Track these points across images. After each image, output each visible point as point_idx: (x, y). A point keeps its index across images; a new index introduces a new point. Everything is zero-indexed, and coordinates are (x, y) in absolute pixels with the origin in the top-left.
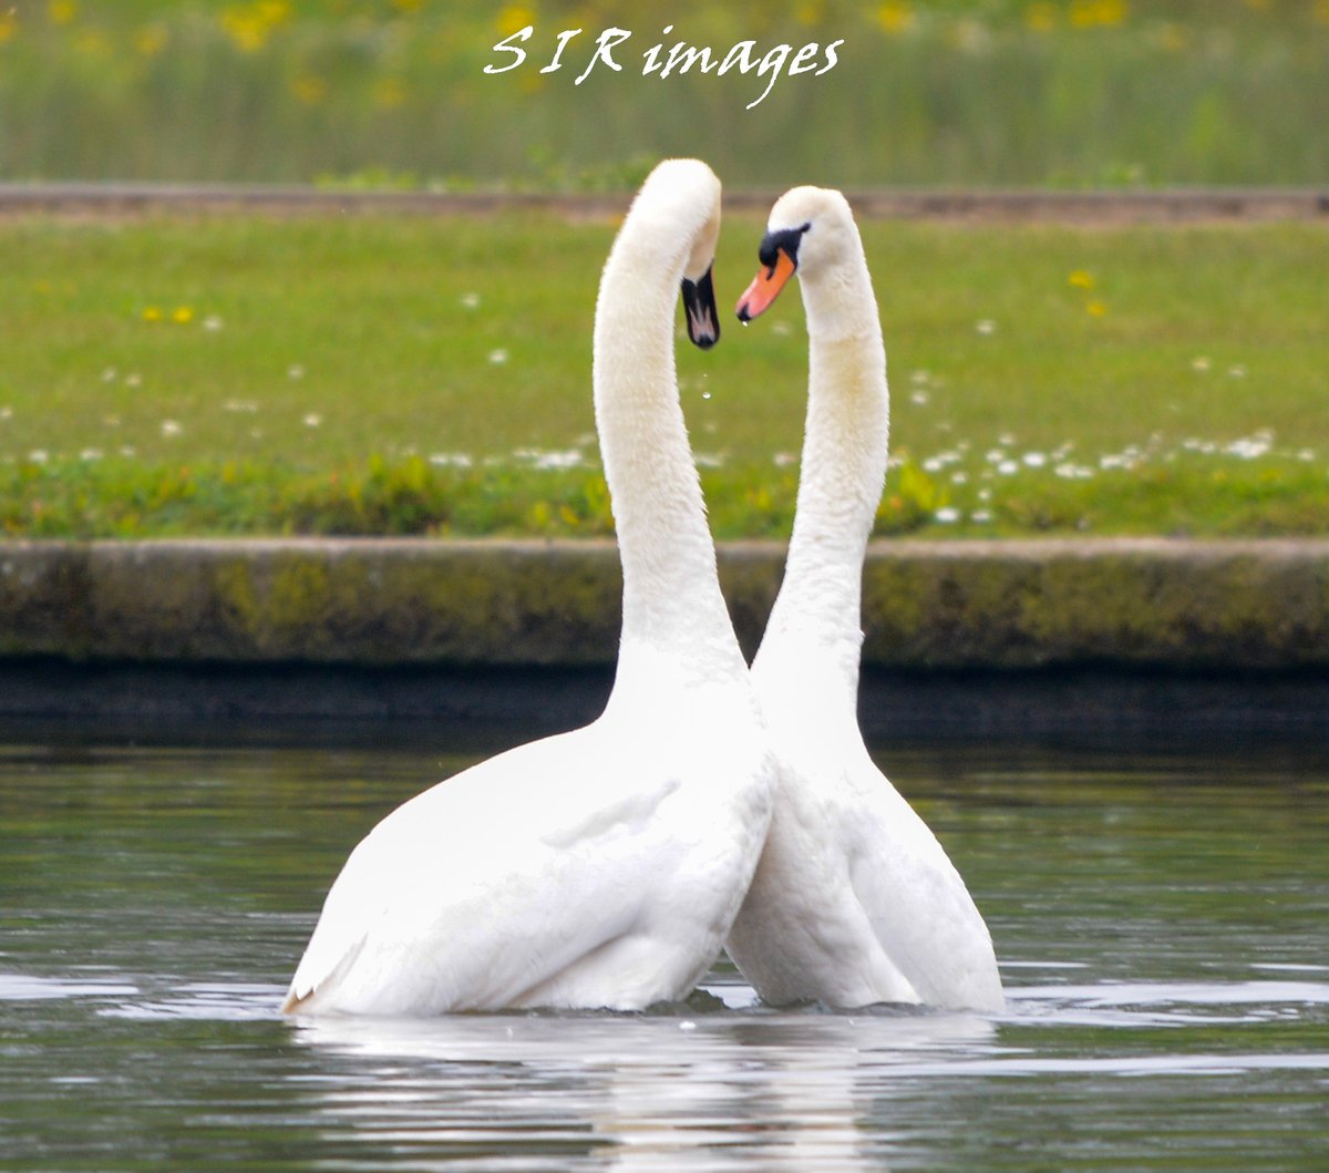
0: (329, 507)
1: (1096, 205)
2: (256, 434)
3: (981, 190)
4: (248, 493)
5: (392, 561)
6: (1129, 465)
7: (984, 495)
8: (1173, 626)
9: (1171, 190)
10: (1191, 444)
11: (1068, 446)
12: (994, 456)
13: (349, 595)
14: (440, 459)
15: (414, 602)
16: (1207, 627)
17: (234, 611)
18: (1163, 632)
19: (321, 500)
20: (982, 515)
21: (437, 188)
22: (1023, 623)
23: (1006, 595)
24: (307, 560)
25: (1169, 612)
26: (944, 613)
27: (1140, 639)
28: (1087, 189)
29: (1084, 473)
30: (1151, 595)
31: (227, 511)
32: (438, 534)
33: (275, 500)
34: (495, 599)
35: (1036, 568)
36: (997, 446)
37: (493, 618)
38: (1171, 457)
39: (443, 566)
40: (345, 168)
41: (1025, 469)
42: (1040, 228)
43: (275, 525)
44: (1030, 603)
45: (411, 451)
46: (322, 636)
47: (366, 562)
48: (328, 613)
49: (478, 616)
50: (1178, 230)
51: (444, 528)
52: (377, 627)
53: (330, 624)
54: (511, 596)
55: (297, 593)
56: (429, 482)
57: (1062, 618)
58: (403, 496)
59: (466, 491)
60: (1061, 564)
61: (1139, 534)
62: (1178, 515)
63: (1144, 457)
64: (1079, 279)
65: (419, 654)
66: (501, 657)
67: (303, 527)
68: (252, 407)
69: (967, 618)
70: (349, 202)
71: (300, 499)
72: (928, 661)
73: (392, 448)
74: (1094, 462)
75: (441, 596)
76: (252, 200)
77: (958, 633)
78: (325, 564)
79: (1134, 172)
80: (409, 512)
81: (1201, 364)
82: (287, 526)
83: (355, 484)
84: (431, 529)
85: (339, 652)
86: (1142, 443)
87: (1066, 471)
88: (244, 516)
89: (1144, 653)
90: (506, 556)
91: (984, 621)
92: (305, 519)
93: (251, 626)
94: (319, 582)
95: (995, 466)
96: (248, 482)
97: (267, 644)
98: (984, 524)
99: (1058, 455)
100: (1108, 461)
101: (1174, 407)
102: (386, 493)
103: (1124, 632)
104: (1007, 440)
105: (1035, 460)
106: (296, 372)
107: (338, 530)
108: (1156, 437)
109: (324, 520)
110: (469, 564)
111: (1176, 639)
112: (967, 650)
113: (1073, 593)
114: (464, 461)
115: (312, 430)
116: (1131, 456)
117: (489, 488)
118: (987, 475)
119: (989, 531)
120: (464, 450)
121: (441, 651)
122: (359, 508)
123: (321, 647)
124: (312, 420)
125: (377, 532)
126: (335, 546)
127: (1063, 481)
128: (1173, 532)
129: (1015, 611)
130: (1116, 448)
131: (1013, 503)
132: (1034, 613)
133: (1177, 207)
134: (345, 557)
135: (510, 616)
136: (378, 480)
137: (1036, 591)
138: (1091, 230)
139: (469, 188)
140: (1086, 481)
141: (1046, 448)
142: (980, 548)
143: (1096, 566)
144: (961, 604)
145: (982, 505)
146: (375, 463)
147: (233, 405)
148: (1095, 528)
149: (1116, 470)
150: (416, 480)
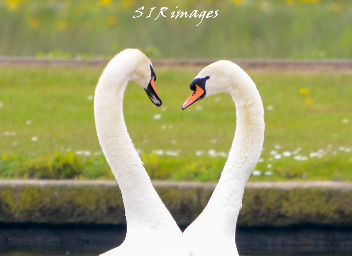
0: (40, 169)
1: (309, 65)
2: (15, 143)
3: (269, 60)
4: (12, 164)
5: (62, 188)
6: (320, 156)
7: (269, 166)
8: (335, 212)
9: (335, 60)
10: (342, 149)
11: (299, 149)
12: (273, 153)
13: (47, 200)
14: (79, 153)
15: (70, 202)
16: (347, 212)
17: (7, 205)
18: (332, 214)
19: (38, 167)
20: (269, 173)
21: (79, 58)
22: (283, 211)
23: (277, 201)
24: (33, 187)
25: (334, 207)
26: (255, 207)
27: (324, 217)
28: (306, 60)
29: (304, 159)
30: (328, 201)
31: (5, 170)
32: (79, 179)
33: (21, 167)
34: (98, 201)
35: (288, 192)
36: (274, 149)
37: (97, 208)
38: (335, 153)
39: (80, 190)
40: (46, 51)
41: (283, 158)
42: (289, 73)
43: (21, 175)
44: (285, 204)
45: (69, 150)
46: (37, 214)
47: (53, 188)
48: (40, 206)
49: (93, 207)
50: (338, 74)
51: (81, 176)
52: (57, 211)
53: (40, 210)
54: (104, 201)
55: (29, 199)
56: (75, 161)
57: (297, 209)
58: (66, 166)
59: (88, 164)
60: (296, 191)
61: (323, 180)
62: (337, 174)
63: (325, 153)
64: (303, 91)
65: (71, 220)
66: (100, 222)
67: (31, 176)
68: (14, 134)
69: (263, 209)
70: (48, 63)
71: (30, 166)
72: (250, 224)
73: (62, 149)
74: (308, 155)
75: (80, 200)
76: (14, 62)
77: (260, 214)
78: (39, 189)
79: (322, 54)
80: (68, 171)
81: (345, 121)
82: (26, 175)
83: (49, 162)
84: (76, 177)
85: (44, 220)
86: (325, 148)
87: (298, 158)
88: (10, 172)
89: (325, 221)
90: (102, 187)
91: (269, 210)
92: (32, 173)
93: (13, 210)
94: (37, 196)
95: (273, 156)
96: (12, 160)
97: (18, 217)
98: (269, 176)
99: (295, 152)
100: (313, 155)
101: (336, 136)
102: (60, 165)
103: (318, 214)
104: (277, 147)
105: (287, 154)
106: (29, 122)
107: (43, 177)
108: (330, 146)
109: (38, 174)
110: (90, 189)
111: (336, 216)
112: (263, 220)
113: (300, 200)
114: (87, 153)
115: (35, 142)
116: (321, 153)
117: (96, 163)
118: (271, 159)
119: (271, 179)
120: (88, 150)
121: (79, 219)
122: (51, 169)
123: (38, 218)
124: (34, 139)
125: (57, 178)
126: (43, 183)
127: (297, 161)
128: (335, 180)
129: (280, 207)
130: (316, 150)
131: (279, 169)
132: (287, 208)
133: (337, 66)
134: (45, 187)
135: (103, 207)
136: (57, 160)
137: (287, 199)
138: (307, 74)
139: (90, 58)
140: (305, 161)
141: (291, 150)
142: (267, 184)
143: (308, 191)
144: (261, 204)
145: (269, 170)
146: (56, 154)
147: (7, 133)
148: (308, 178)
149: (316, 158)
150: (71, 161)
